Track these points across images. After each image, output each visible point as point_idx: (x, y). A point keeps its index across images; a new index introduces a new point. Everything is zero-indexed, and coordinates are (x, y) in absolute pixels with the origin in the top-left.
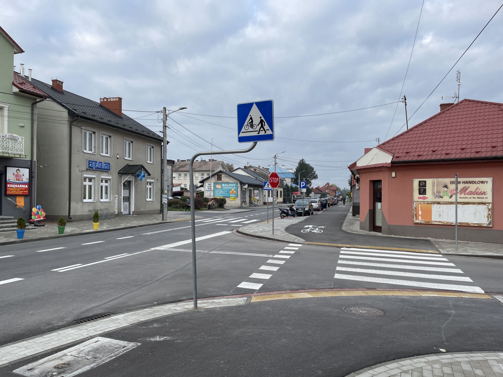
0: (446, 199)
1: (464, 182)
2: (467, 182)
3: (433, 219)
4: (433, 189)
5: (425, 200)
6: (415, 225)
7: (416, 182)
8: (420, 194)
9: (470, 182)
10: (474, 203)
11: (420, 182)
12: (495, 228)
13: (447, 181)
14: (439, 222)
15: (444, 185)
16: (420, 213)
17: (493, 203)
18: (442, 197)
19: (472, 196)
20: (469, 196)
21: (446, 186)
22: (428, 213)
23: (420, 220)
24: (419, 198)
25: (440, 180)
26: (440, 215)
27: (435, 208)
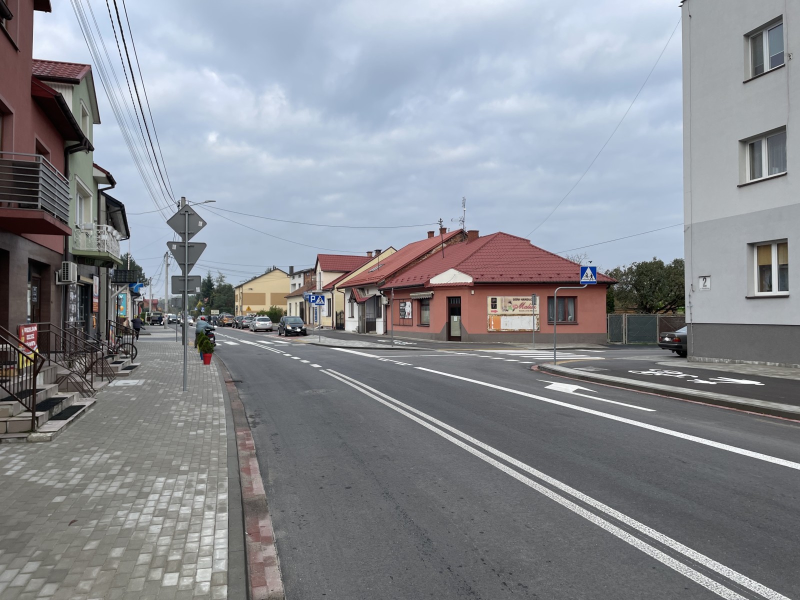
0: (510, 312)
1: (522, 300)
2: (523, 300)
3: (502, 328)
4: (501, 304)
5: (496, 313)
6: (488, 333)
7: (489, 299)
8: (492, 308)
9: (526, 300)
10: (528, 315)
11: (492, 299)
12: (541, 333)
13: (511, 298)
14: (506, 330)
15: (508, 301)
16: (493, 323)
17: (540, 314)
18: (508, 311)
19: (527, 309)
20: (525, 310)
21: (510, 302)
22: (498, 323)
23: (492, 329)
24: (492, 311)
25: (506, 297)
26: (506, 324)
27: (503, 319)
